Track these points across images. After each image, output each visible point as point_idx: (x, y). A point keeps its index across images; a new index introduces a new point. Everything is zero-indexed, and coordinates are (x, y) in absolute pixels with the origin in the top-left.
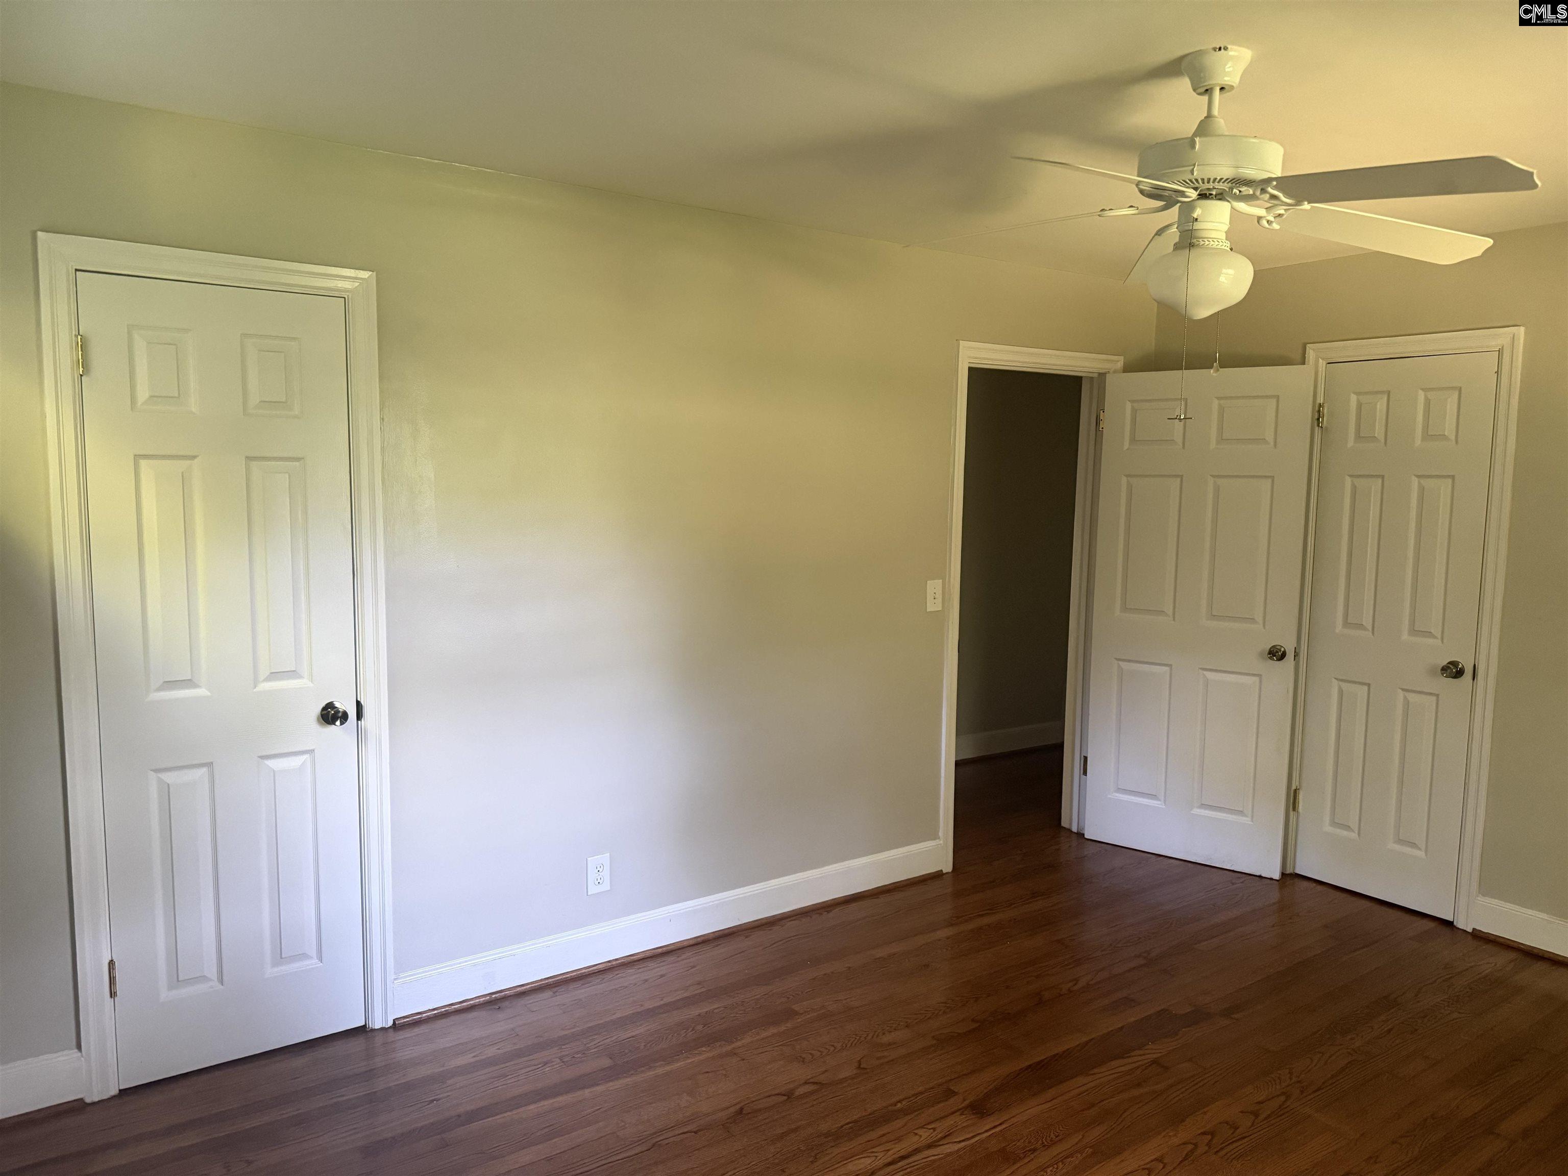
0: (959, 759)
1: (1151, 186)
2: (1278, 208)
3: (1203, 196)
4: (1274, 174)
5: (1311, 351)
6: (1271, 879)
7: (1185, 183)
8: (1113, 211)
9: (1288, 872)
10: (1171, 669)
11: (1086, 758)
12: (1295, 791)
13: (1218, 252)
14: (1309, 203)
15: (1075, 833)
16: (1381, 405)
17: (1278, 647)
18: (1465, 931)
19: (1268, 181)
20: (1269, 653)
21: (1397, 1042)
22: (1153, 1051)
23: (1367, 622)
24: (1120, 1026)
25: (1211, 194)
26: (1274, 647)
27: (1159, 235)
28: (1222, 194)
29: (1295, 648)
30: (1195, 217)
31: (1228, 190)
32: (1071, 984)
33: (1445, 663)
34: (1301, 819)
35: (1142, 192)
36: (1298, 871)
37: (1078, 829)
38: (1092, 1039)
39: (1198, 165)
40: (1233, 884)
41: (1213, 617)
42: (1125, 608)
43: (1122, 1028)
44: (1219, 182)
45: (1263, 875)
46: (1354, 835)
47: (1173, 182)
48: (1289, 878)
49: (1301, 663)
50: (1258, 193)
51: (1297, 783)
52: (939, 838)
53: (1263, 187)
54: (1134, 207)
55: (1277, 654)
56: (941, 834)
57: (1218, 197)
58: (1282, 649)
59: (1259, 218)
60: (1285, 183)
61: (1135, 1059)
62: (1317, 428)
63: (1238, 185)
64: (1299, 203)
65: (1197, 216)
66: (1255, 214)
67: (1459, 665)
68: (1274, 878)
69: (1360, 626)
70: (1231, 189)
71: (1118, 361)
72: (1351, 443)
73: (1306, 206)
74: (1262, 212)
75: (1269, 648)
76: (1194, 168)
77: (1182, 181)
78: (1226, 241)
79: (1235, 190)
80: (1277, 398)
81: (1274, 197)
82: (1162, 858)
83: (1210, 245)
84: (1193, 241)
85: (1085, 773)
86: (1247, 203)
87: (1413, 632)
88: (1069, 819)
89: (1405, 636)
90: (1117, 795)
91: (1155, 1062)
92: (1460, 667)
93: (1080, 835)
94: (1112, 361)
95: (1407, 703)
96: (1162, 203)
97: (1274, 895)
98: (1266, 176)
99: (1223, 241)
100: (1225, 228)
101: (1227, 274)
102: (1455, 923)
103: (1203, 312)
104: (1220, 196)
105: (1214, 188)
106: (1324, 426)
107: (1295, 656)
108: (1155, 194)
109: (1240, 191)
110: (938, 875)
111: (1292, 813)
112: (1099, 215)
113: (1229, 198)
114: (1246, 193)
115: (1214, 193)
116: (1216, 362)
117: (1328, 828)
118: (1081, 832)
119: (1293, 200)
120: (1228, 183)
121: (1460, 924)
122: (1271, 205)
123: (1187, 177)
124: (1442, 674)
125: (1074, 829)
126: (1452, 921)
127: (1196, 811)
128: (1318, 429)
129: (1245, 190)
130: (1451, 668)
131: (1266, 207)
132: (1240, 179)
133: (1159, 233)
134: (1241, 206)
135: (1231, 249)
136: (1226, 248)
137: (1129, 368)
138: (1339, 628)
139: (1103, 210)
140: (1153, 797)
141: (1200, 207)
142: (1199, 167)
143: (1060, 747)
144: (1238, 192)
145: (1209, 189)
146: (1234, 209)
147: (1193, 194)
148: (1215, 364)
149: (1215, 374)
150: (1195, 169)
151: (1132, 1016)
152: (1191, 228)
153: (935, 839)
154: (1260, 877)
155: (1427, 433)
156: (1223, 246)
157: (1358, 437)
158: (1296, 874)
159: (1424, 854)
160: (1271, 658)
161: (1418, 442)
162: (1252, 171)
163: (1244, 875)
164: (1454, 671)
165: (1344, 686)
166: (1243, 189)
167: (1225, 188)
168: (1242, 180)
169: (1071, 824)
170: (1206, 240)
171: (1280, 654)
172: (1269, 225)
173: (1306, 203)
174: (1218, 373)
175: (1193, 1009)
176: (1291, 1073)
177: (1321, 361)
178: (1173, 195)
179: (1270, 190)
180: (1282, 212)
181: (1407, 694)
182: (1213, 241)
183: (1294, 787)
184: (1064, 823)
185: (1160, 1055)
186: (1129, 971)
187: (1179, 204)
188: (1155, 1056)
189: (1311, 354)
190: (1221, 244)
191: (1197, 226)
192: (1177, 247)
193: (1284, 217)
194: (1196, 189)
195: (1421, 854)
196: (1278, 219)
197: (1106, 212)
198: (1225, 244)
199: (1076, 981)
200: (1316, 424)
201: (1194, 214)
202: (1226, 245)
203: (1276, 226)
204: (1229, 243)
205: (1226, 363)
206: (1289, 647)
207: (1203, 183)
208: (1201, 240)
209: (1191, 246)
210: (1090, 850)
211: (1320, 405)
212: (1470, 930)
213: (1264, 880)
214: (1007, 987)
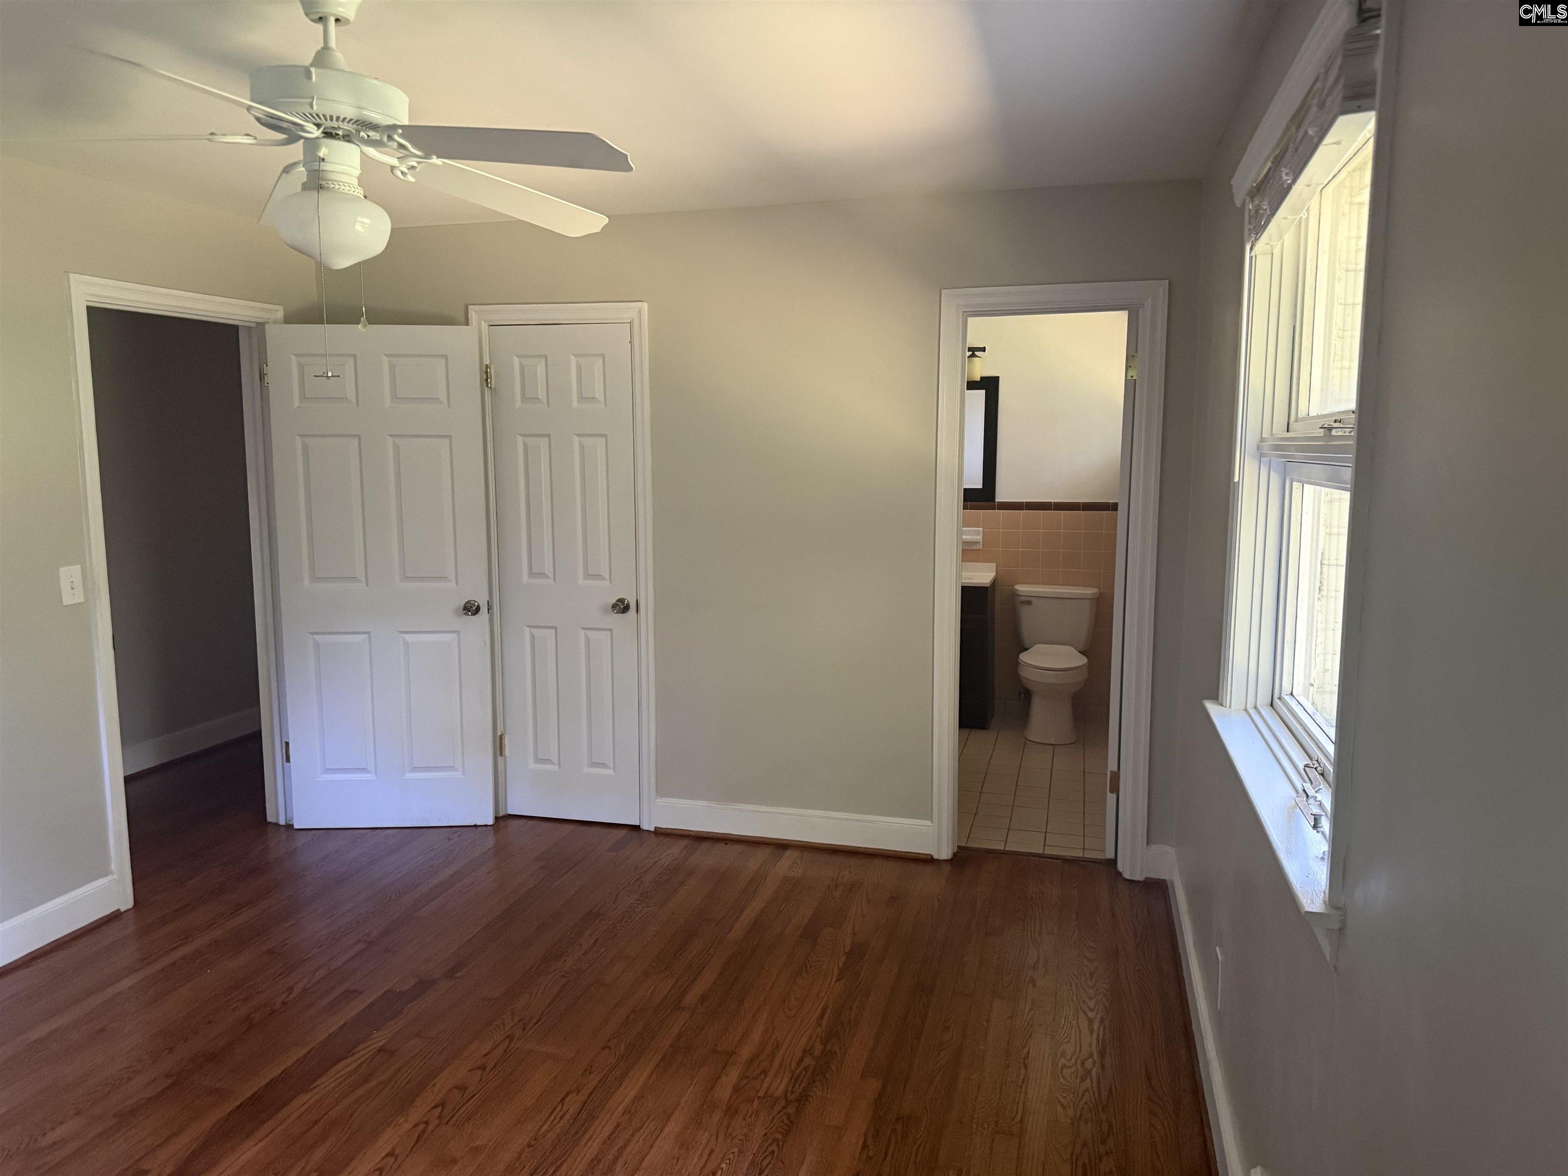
0: (127, 774)
1: (264, 113)
2: (410, 159)
3: (328, 134)
4: (401, 122)
5: (473, 314)
6: (486, 826)
7: (305, 117)
8: (226, 137)
9: (501, 814)
10: (370, 637)
11: (287, 744)
12: (501, 736)
13: (355, 198)
14: (438, 157)
15: (283, 826)
16: (541, 369)
17: (472, 602)
18: (649, 831)
19: (394, 127)
20: (464, 609)
21: (602, 951)
22: (379, 1039)
23: (549, 571)
24: (342, 1023)
25: (337, 134)
26: (468, 602)
27: (287, 173)
28: (348, 136)
29: (488, 602)
30: (322, 156)
31: (354, 132)
32: (284, 996)
33: (614, 601)
34: (508, 760)
35: (258, 119)
36: (512, 811)
37: (286, 821)
38: (312, 1049)
39: (316, 99)
40: (450, 840)
41: (406, 578)
42: (314, 578)
43: (344, 1024)
44: (348, 122)
45: (478, 824)
46: (556, 768)
47: (291, 113)
48: (503, 820)
49: (495, 613)
50: (385, 139)
51: (502, 729)
52: (112, 873)
53: (390, 133)
54: (251, 136)
55: (471, 609)
56: (113, 867)
57: (346, 138)
58: (476, 604)
59: (393, 168)
60: (411, 132)
61: (362, 1053)
62: (486, 388)
63: (364, 128)
64: (427, 156)
65: (324, 155)
66: (390, 164)
67: (625, 601)
68: (489, 824)
69: (543, 575)
70: (358, 131)
71: (277, 311)
72: (518, 404)
73: (435, 160)
74: (394, 162)
75: (464, 603)
76: (313, 100)
77: (301, 114)
78: (358, 187)
79: (362, 134)
80: (445, 357)
81: (401, 146)
82: (378, 830)
83: (342, 189)
84: (320, 182)
85: (288, 760)
86: (377, 149)
87: (588, 576)
88: (275, 813)
89: (581, 581)
90: (326, 776)
91: (381, 1050)
92: (626, 603)
93: (289, 827)
94: (269, 311)
95: (588, 640)
96: (284, 136)
97: (491, 841)
98: (391, 122)
99: (356, 187)
100: (357, 172)
101: (362, 222)
102: (641, 827)
103: (343, 262)
104: (347, 138)
105: (339, 128)
106: (493, 386)
107: (488, 609)
108: (273, 124)
109: (368, 136)
110: (116, 916)
111: (499, 758)
112: (207, 139)
113: (357, 140)
114: (375, 138)
115: (340, 133)
116: (363, 316)
117: (532, 765)
118: (290, 823)
119: (421, 152)
120: (352, 124)
121: (645, 826)
122: (402, 155)
123: (307, 110)
124: (613, 611)
125: (282, 822)
126: (639, 824)
127: (409, 775)
128: (488, 390)
129: (374, 135)
130: (619, 605)
131: (397, 157)
132: (364, 122)
133: (287, 169)
134: (371, 151)
135: (365, 197)
136: (358, 195)
137: (289, 319)
138: (525, 578)
139: (212, 134)
140: (364, 770)
141: (326, 147)
142: (320, 101)
143: (258, 735)
144: (366, 137)
145: (333, 128)
146: (363, 153)
147: (316, 133)
148: (362, 319)
149: (363, 330)
150: (314, 103)
151: (353, 1009)
152: (317, 168)
153: (106, 876)
154: (475, 826)
155: (582, 396)
156: (359, 194)
157: (524, 398)
158: (509, 815)
159: (613, 772)
160: (466, 614)
161: (575, 404)
162: (375, 114)
163: (460, 829)
164: (622, 607)
165: (534, 631)
166: (371, 133)
167: (351, 129)
168: (366, 123)
169: (277, 817)
170: (336, 183)
171: (474, 608)
172: (403, 176)
173: (435, 157)
174: (367, 328)
175: (417, 980)
176: (513, 1014)
177: (483, 322)
178: (293, 128)
179: (396, 137)
180: (415, 164)
181: (588, 632)
182: (344, 185)
183: (499, 733)
184: (270, 819)
185: (386, 1040)
186: (348, 961)
187: (302, 141)
188: (381, 1043)
189: (474, 313)
190: (353, 189)
191: (325, 166)
192: (306, 187)
193: (418, 169)
194: (318, 126)
195: (609, 772)
196: (412, 171)
197: (216, 137)
198: (357, 190)
199: (291, 989)
200: (485, 385)
201: (320, 152)
202: (360, 192)
203: (411, 179)
204: (362, 189)
205: (377, 318)
206: (482, 601)
207: (326, 120)
208: (330, 183)
209: (321, 187)
210: (301, 840)
211: (487, 367)
212: (652, 829)
213: (479, 828)
214: (209, 1022)
